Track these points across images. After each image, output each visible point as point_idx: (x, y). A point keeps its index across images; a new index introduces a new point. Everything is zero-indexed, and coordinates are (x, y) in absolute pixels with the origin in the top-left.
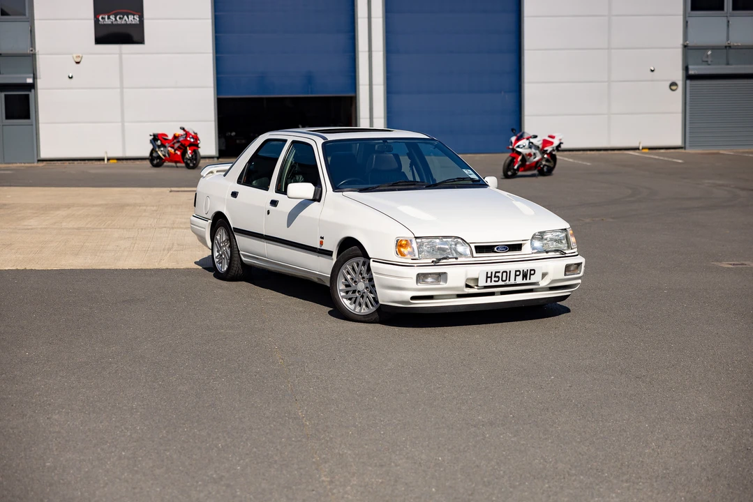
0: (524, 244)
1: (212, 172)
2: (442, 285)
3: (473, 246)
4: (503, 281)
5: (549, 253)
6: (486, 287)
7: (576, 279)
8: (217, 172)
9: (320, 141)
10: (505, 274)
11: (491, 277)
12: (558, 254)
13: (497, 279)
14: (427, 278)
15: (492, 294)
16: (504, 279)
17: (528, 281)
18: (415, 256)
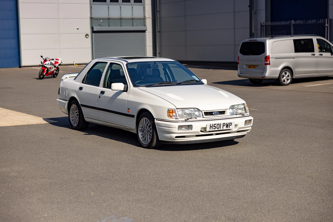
0: (226, 111)
1: (66, 78)
2: (190, 131)
3: (203, 112)
4: (217, 128)
5: (237, 115)
6: (209, 131)
7: (249, 127)
8: (69, 77)
9: (125, 63)
10: (218, 125)
11: (212, 127)
12: (241, 116)
13: (215, 128)
14: (183, 128)
15: (212, 135)
16: (218, 127)
17: (229, 128)
18: (177, 117)
